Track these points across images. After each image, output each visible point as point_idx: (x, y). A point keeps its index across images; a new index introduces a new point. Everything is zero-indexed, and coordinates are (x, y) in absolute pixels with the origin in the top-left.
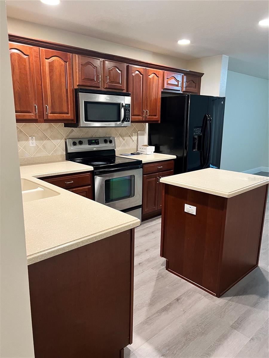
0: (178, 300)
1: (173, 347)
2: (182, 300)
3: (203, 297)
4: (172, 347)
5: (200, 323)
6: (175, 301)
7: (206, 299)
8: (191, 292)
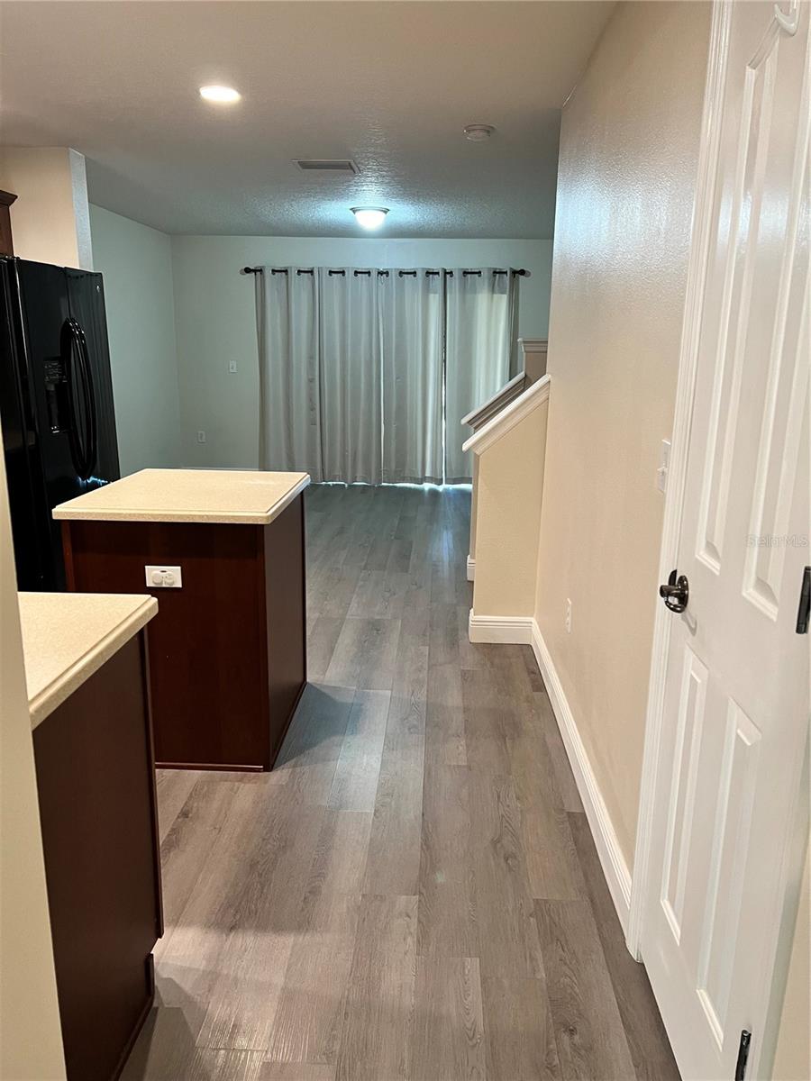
0: (185, 814)
1: (243, 903)
2: (194, 810)
3: (237, 784)
4: (240, 903)
5: (267, 833)
6: (179, 820)
7: (248, 786)
8: (203, 787)
